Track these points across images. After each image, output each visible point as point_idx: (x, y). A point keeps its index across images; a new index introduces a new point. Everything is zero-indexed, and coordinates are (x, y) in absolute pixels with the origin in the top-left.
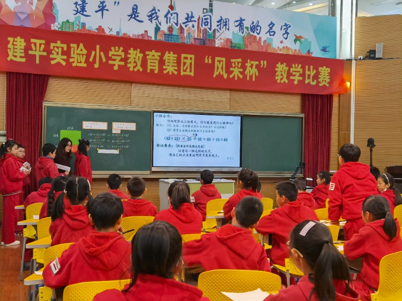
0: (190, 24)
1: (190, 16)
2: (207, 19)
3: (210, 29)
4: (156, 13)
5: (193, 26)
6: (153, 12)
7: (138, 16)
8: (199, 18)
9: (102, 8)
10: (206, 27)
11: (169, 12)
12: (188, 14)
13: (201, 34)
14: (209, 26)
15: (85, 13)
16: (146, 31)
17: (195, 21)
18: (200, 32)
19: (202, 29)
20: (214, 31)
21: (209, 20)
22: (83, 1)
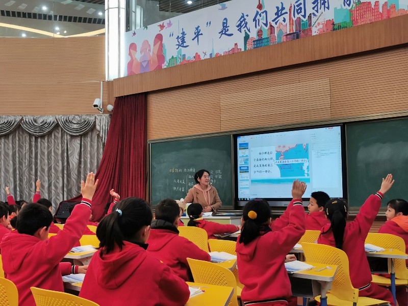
0: (281, 19)
1: (280, 9)
2: (301, 4)
3: (304, 16)
4: (245, 19)
5: (284, 20)
6: (242, 20)
7: (228, 30)
8: (291, 7)
9: (198, 34)
10: (300, 16)
11: (257, 12)
12: (278, 8)
13: (294, 27)
14: (303, 13)
15: (185, 44)
17: (286, 13)
18: (293, 24)
19: (294, 19)
20: (310, 17)
21: (302, 6)
22: (183, 33)
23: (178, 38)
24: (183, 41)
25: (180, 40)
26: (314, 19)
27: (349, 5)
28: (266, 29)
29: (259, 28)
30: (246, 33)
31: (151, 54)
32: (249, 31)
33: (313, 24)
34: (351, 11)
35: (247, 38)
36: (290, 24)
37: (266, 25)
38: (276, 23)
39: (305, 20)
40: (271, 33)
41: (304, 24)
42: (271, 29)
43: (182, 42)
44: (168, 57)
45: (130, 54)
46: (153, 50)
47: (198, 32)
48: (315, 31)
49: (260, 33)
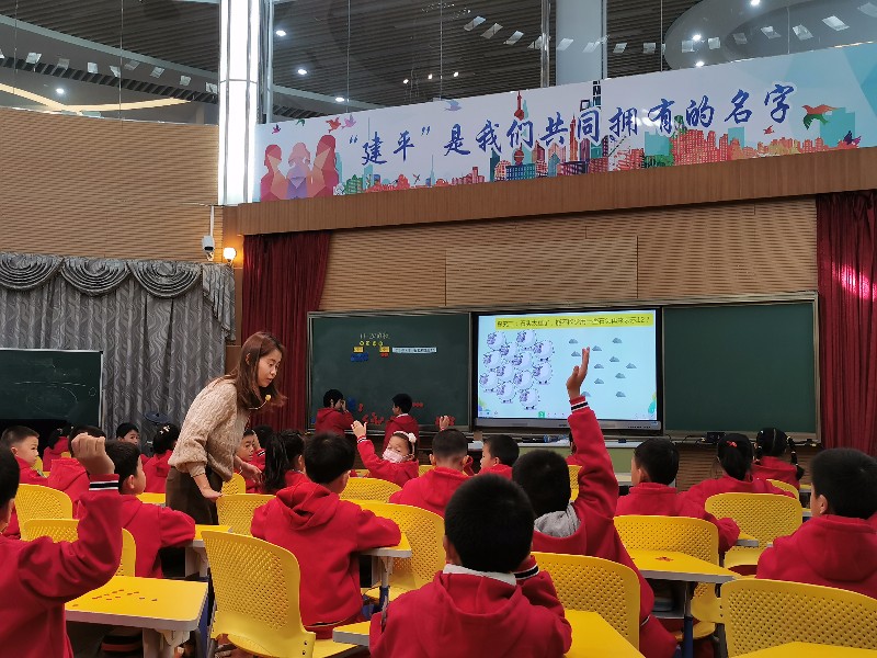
0: (556, 138)
1: (555, 121)
2: (591, 119)
3: (596, 138)
4: (492, 131)
5: (562, 141)
6: (487, 131)
7: (461, 144)
8: (574, 121)
9: (404, 143)
10: (588, 136)
11: (515, 123)
12: (551, 120)
13: (578, 153)
14: (593, 134)
15: (379, 159)
16: (475, 169)
17: (566, 130)
18: (576, 149)
19: (579, 141)
20: (605, 141)
21: (593, 122)
22: (377, 140)
23: (366, 146)
24: (376, 153)
25: (369, 150)
26: (611, 145)
27: (669, 131)
28: (529, 150)
29: (518, 147)
30: (494, 152)
31: (311, 166)
32: (499, 149)
33: (609, 151)
34: (671, 140)
35: (495, 160)
36: (571, 147)
37: (530, 144)
38: (548, 143)
39: (597, 144)
40: (539, 158)
41: (595, 150)
42: (539, 152)
43: (373, 153)
44: (345, 176)
45: (267, 163)
46: (314, 161)
47: (406, 142)
48: (613, 164)
49: (519, 154)
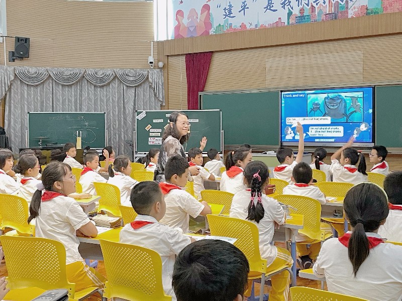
7: (273, 6)
9: (244, 7)
15: (231, 15)
16: (280, 18)
18: (332, 6)
22: (230, 6)
25: (226, 11)
26: (350, 4)
28: (307, 8)
29: (302, 7)
30: (289, 10)
31: (198, 20)
32: (292, 8)
33: (349, 7)
35: (290, 14)
36: (329, 6)
37: (308, 5)
38: (317, 5)
39: (342, 3)
40: (312, 12)
41: (342, 7)
42: (312, 9)
43: (229, 13)
44: (215, 25)
45: (177, 19)
46: (200, 18)
48: (351, 13)
49: (302, 11)
